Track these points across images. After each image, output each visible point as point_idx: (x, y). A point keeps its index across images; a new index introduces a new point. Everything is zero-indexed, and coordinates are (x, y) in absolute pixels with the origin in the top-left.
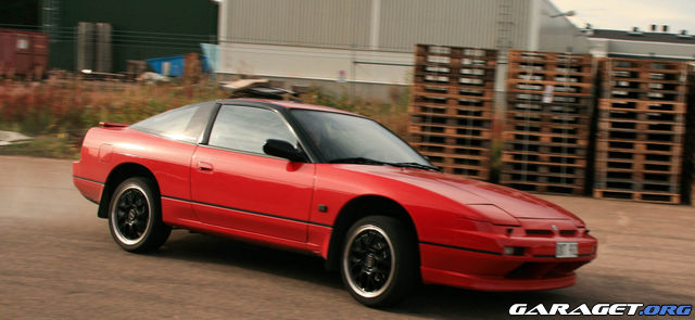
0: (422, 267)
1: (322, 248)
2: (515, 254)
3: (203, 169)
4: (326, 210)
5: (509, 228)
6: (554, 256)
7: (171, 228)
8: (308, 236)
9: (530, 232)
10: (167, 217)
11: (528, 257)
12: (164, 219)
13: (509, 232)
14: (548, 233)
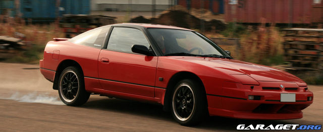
0: (209, 108)
1: (162, 100)
2: (254, 99)
3: (104, 61)
4: (162, 80)
5: (252, 86)
6: (280, 101)
7: (89, 94)
8: (155, 94)
9: (264, 88)
10: (87, 88)
11: (263, 101)
12: (86, 89)
13: (252, 88)
14: (279, 89)
